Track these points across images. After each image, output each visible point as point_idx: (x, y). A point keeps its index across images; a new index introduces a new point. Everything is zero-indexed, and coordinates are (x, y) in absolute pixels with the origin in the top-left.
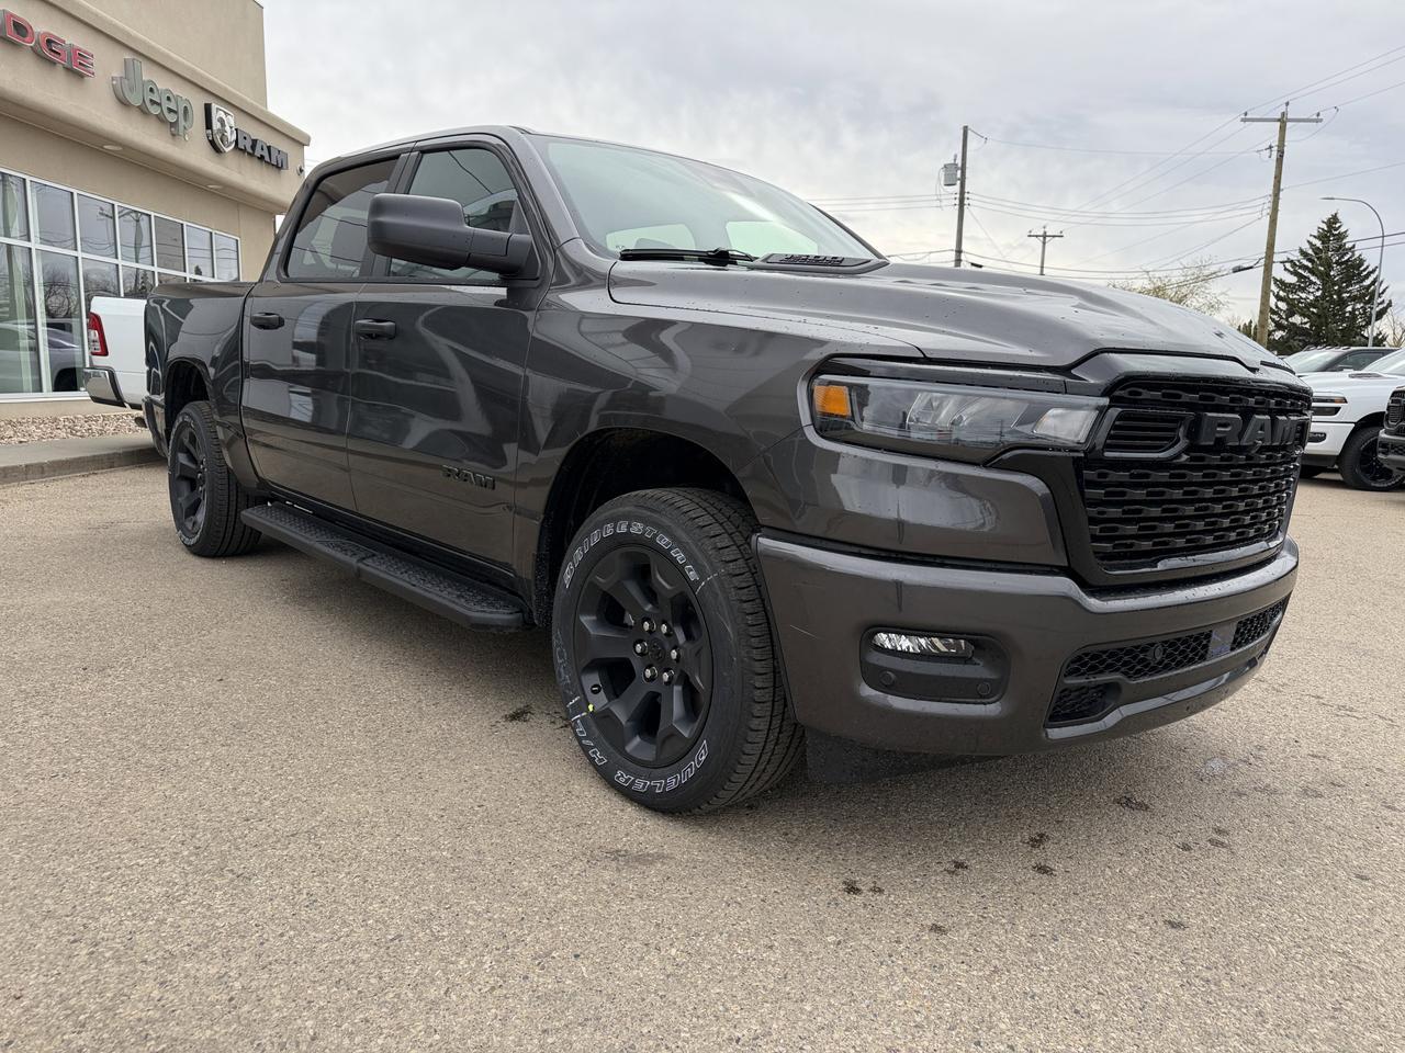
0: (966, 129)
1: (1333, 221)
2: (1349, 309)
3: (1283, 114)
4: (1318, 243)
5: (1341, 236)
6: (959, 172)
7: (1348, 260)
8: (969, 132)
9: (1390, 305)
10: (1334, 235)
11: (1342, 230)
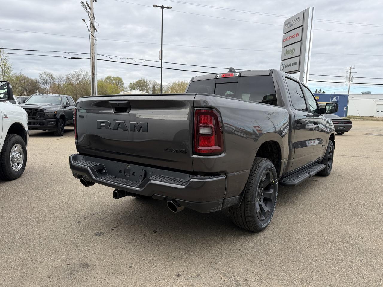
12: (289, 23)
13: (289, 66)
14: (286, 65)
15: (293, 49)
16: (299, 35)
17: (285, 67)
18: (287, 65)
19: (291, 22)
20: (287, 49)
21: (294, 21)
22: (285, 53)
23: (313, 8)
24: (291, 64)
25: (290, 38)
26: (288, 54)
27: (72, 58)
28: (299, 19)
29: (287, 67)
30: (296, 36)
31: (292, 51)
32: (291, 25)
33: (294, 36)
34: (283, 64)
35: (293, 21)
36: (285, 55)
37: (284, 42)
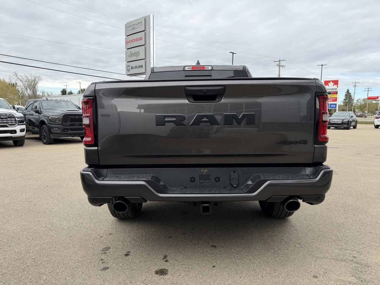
12: (131, 26)
13: (135, 68)
14: (131, 67)
15: (137, 52)
16: (143, 39)
17: (131, 69)
18: (133, 67)
19: (132, 25)
20: (131, 52)
21: (136, 25)
22: (129, 55)
23: (153, 15)
24: (137, 66)
25: (134, 41)
26: (133, 56)
28: (141, 24)
29: (133, 69)
30: (140, 40)
31: (137, 54)
32: (133, 29)
33: (137, 40)
34: (128, 66)
35: (134, 25)
36: (130, 57)
37: (127, 44)
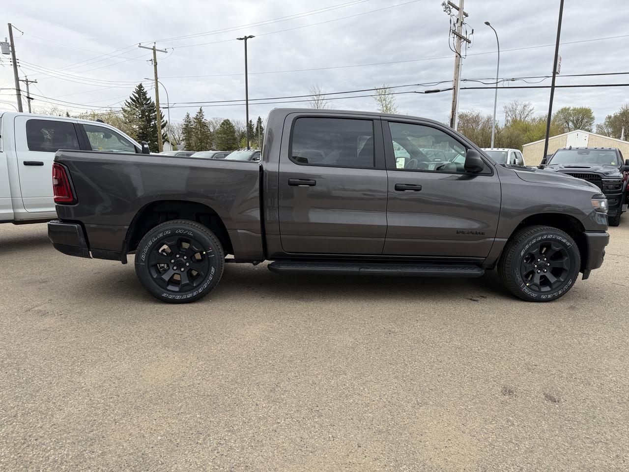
0: (10, 26)
1: (140, 86)
2: (153, 123)
3: (154, 47)
4: (137, 96)
5: (145, 94)
6: (10, 48)
7: (149, 104)
8: (13, 28)
9: (167, 122)
10: (142, 92)
11: (145, 91)
27: (427, 92)
